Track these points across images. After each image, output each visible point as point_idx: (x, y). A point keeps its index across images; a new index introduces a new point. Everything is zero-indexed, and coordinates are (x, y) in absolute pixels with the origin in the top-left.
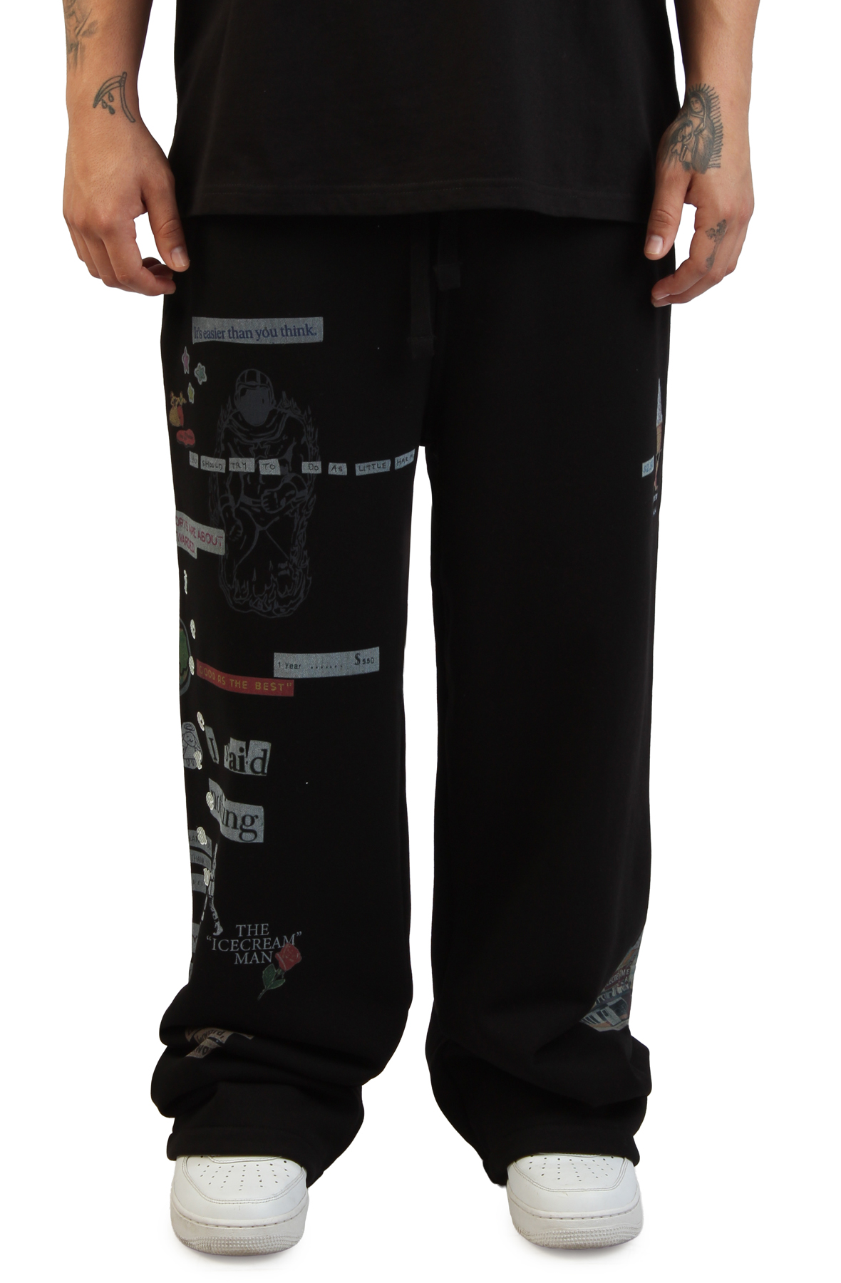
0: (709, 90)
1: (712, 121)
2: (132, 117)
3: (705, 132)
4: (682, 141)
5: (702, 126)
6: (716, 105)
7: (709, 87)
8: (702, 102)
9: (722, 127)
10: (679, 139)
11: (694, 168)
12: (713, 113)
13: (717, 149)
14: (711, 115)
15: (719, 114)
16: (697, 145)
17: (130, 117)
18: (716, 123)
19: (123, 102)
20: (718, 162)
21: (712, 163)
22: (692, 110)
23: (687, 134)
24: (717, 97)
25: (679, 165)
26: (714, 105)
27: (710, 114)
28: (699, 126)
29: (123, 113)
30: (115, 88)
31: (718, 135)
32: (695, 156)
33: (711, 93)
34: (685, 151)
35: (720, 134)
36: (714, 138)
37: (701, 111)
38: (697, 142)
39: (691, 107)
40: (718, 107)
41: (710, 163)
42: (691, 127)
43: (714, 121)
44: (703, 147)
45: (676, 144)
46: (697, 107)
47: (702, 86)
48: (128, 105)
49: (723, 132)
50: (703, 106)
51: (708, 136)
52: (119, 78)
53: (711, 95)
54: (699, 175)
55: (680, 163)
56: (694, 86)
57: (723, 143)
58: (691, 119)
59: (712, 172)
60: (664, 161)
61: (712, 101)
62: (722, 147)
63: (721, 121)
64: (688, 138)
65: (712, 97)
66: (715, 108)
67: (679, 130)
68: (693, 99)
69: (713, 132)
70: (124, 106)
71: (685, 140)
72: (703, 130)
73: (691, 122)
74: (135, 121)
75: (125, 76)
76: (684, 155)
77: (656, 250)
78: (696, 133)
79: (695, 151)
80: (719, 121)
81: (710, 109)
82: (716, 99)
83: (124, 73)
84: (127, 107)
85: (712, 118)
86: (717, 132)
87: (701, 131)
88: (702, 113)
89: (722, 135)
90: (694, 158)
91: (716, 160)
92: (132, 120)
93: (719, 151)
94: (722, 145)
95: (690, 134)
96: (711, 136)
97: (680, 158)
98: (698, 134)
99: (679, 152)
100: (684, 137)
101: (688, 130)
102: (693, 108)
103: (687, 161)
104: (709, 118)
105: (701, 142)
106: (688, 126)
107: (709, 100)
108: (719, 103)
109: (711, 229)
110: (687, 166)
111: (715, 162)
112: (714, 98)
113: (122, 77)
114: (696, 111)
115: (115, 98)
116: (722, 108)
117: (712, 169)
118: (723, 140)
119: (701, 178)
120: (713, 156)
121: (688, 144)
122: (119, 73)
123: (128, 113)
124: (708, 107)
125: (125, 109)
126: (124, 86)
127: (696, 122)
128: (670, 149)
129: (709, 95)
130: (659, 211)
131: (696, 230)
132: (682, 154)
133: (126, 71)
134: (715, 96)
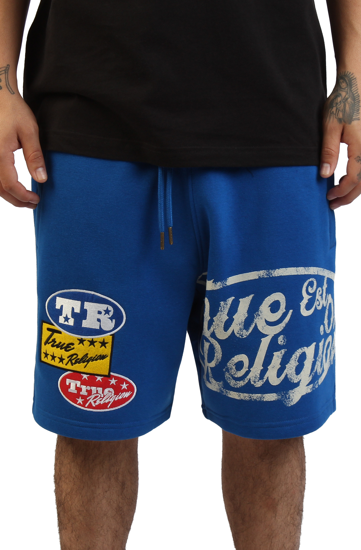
0: (350, 75)
1: (353, 93)
2: (12, 91)
3: (349, 100)
4: (336, 106)
5: (347, 96)
6: (355, 84)
7: (350, 73)
8: (346, 82)
9: (359, 96)
10: (334, 105)
11: (345, 122)
12: (354, 88)
13: (357, 109)
14: (352, 89)
15: (357, 89)
16: (345, 108)
17: (11, 91)
18: (355, 94)
19: (7, 83)
20: (358, 117)
21: (355, 117)
22: (341, 87)
23: (338, 101)
24: (355, 78)
25: (335, 120)
26: (354, 83)
27: (351, 87)
28: (345, 96)
29: (7, 89)
30: (2, 74)
31: (357, 101)
32: (344, 114)
33: (351, 76)
34: (338, 112)
35: (358, 100)
36: (355, 103)
37: (346, 88)
38: (345, 106)
39: (340, 85)
40: (356, 84)
41: (354, 118)
42: (341, 97)
43: (354, 93)
44: (348, 109)
45: (332, 108)
46: (343, 85)
47: (346, 73)
48: (11, 84)
49: (360, 99)
50: (347, 84)
51: (351, 102)
52: (5, 68)
53: (352, 78)
54: (347, 125)
55: (336, 119)
56: (342, 73)
57: (360, 105)
58: (341, 92)
59: (355, 123)
60: (327, 119)
61: (353, 81)
62: (359, 108)
63: (358, 93)
64: (339, 104)
65: (352, 79)
66: (354, 85)
67: (334, 99)
68: (341, 81)
69: (354, 99)
70: (7, 85)
71: (338, 105)
72: (348, 98)
73: (340, 94)
74: (14, 93)
75: (8, 67)
76: (338, 114)
77: (326, 172)
78: (344, 101)
79: (344, 111)
80: (357, 92)
81: (351, 86)
82: (355, 80)
83: (8, 65)
84: (9, 85)
85: (353, 91)
86: (356, 99)
87: (347, 99)
88: (347, 89)
89: (360, 101)
90: (344, 115)
91: (357, 116)
92: (12, 93)
93: (358, 110)
94: (360, 106)
95: (340, 102)
96: (353, 102)
97: (335, 116)
98: (345, 101)
99: (335, 112)
100: (337, 104)
101: (339, 99)
102: (342, 86)
103: (340, 117)
104: (351, 91)
105: (347, 106)
106: (339, 97)
107: (350, 81)
108: (357, 82)
109: (358, 157)
110: (340, 120)
111: (356, 117)
112: (353, 79)
113: (7, 68)
114: (343, 87)
115: (2, 80)
116: (358, 85)
117: (355, 121)
118: (360, 103)
119: (349, 127)
120: (355, 114)
121: (340, 107)
122: (5, 65)
123: (10, 89)
124: (350, 84)
125: (8, 86)
126: (8, 73)
127: (343, 94)
128: (330, 111)
129: (350, 77)
130: (326, 149)
131: (348, 158)
132: (337, 114)
133: (9, 64)
134: (355, 77)
